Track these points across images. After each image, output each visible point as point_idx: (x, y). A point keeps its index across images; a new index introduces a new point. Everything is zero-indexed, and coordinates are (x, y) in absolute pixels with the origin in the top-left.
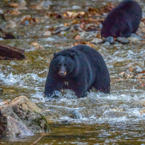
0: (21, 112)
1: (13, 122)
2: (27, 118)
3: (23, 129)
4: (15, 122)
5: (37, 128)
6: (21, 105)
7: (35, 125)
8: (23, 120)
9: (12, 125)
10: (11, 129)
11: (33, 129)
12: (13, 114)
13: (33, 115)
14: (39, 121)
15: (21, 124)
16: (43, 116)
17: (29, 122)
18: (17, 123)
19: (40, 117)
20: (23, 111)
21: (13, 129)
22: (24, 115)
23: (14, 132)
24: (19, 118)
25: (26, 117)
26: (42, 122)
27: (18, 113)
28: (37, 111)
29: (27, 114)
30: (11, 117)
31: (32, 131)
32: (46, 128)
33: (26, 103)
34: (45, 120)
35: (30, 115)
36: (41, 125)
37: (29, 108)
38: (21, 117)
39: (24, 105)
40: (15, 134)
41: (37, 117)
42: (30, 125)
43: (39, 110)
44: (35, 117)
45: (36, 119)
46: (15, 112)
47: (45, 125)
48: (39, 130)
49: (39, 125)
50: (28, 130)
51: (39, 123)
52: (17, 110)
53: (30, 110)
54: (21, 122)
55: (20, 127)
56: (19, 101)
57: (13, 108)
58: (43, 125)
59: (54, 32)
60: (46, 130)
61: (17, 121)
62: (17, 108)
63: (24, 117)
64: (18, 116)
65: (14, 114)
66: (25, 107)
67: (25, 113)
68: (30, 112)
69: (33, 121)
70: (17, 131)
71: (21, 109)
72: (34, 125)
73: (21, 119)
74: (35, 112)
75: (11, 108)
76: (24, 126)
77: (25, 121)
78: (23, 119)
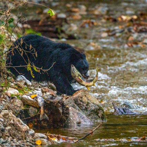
0: (82, 103)
1: (74, 112)
2: (86, 109)
3: (83, 118)
4: (76, 113)
5: (95, 117)
6: (81, 98)
7: (94, 114)
8: (83, 111)
9: (73, 115)
10: (73, 118)
11: (92, 118)
12: (74, 105)
13: (92, 106)
14: (97, 111)
15: (82, 114)
16: (101, 107)
17: (89, 113)
18: (78, 113)
19: (98, 108)
20: (83, 103)
21: (74, 119)
22: (84, 106)
23: (75, 120)
24: (79, 109)
25: (86, 107)
26: (99, 112)
27: (78, 105)
28: (95, 103)
29: (86, 105)
30: (72, 108)
31: (91, 120)
32: (103, 117)
33: (85, 96)
34: (103, 110)
35: (89, 106)
36: (99, 115)
37: (88, 100)
38: (81, 108)
39: (84, 97)
40: (76, 123)
41: (96, 108)
42: (89, 115)
43: (97, 102)
44: (93, 108)
45: (94, 110)
46: (76, 103)
47: (103, 115)
48: (97, 119)
49: (97, 115)
50: (88, 120)
51: (97, 113)
52: (78, 102)
53: (89, 101)
54: (81, 113)
55: (81, 117)
56: (79, 94)
57: (74, 100)
58: (101, 115)
59: (110, 34)
60: (104, 119)
61: (77, 111)
62: (78, 100)
63: (84, 108)
64: (79, 107)
65: (76, 105)
66: (85, 99)
67: (85, 105)
68: (89, 104)
69: (91, 111)
70: (78, 120)
71: (81, 101)
72: (92, 115)
73: (82, 110)
74: (93, 103)
75: (73, 100)
76: (84, 116)
77: (85, 111)
78: (83, 109)
